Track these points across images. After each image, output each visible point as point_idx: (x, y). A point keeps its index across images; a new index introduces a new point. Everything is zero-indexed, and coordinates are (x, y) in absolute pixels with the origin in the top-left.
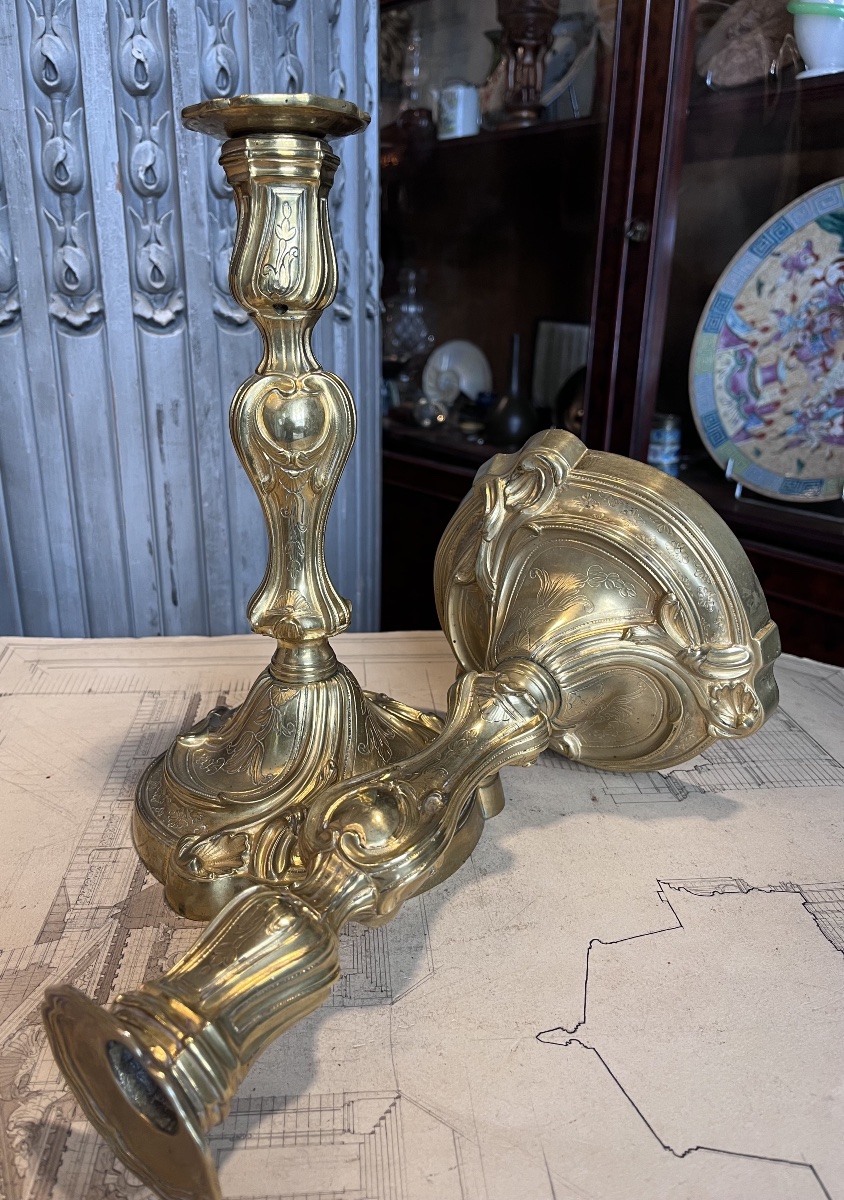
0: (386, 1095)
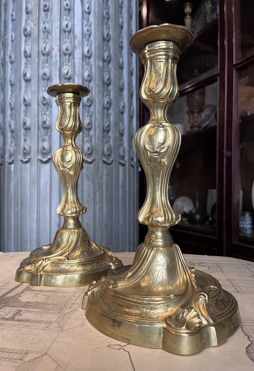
0: (41, 353)
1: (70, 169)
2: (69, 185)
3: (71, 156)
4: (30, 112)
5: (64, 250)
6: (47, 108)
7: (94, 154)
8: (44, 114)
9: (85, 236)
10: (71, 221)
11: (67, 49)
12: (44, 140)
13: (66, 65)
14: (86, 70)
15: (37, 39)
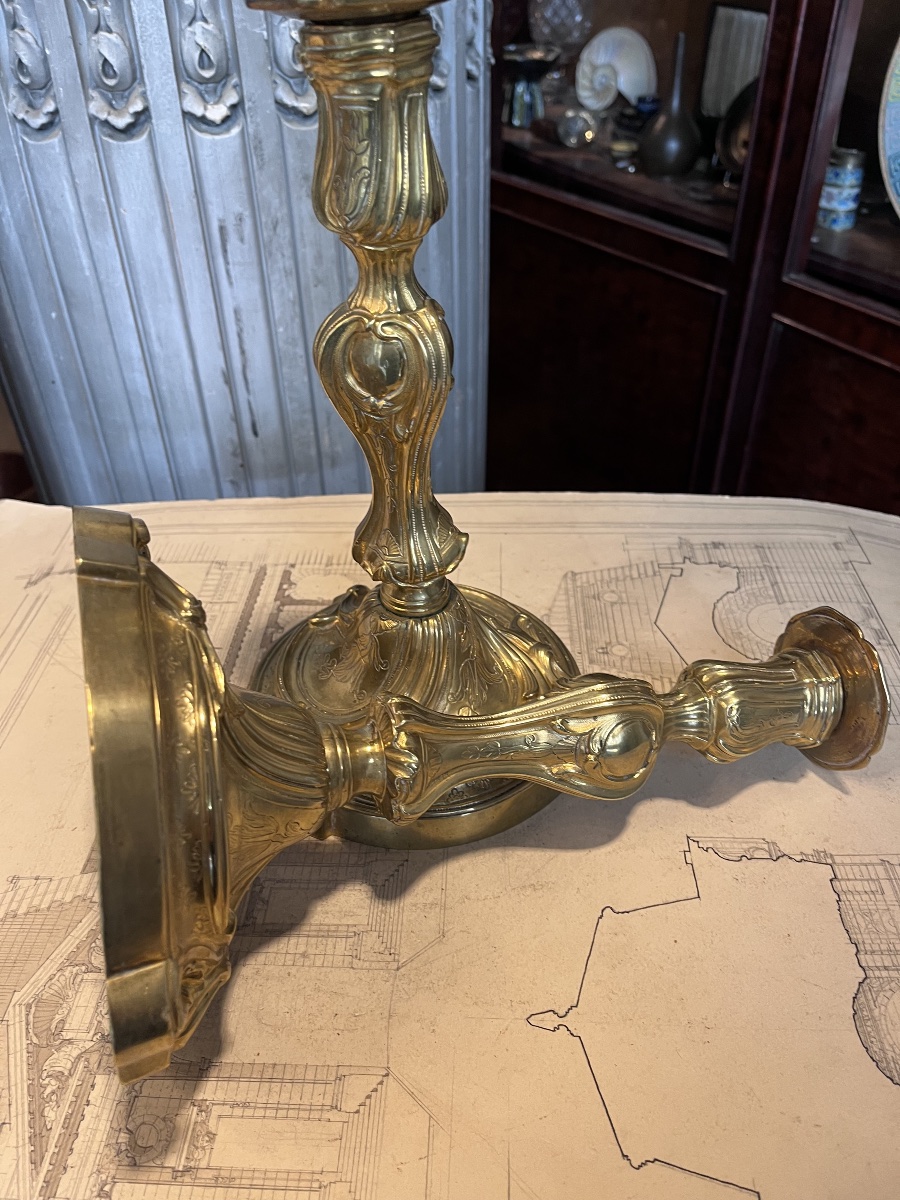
0: (374, 1071)
12: (96, 27)
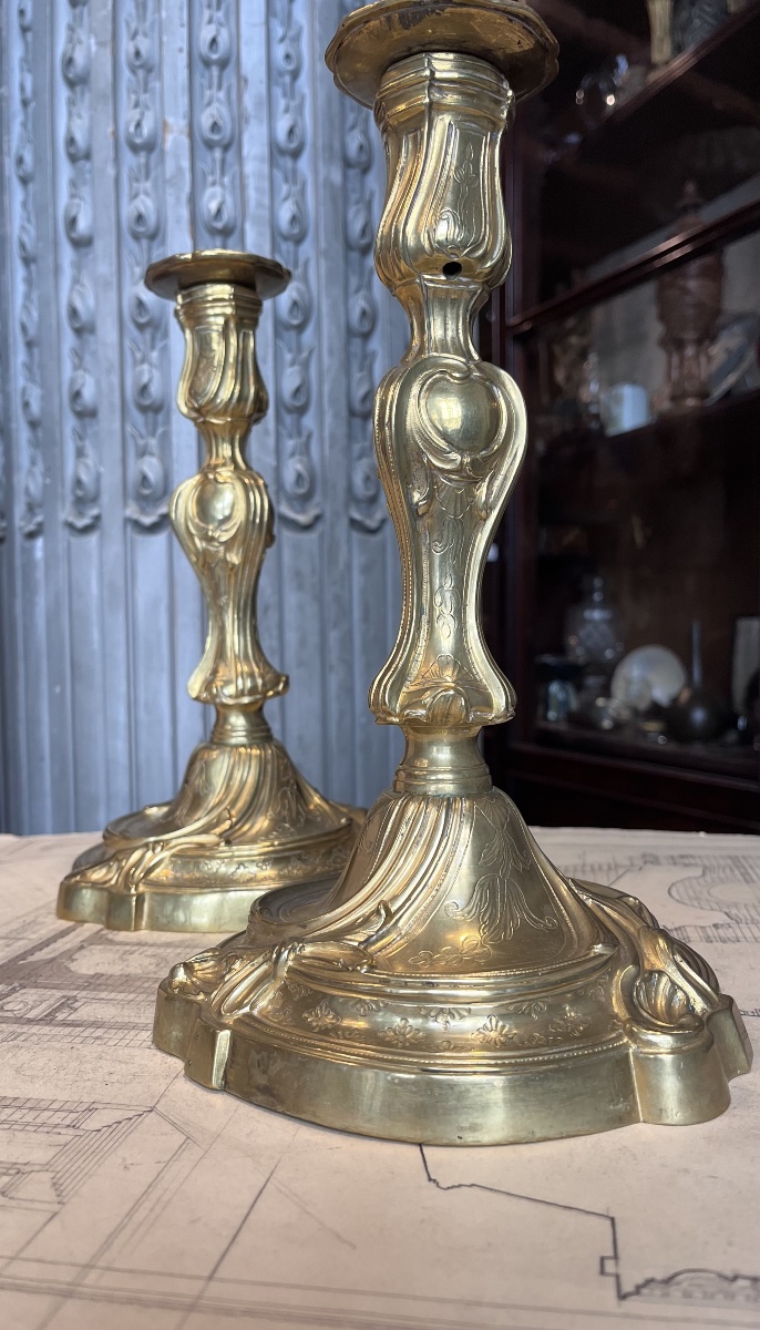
0: (137, 1108)
1: (228, 545)
2: (228, 599)
3: (231, 501)
4: (94, 354)
5: (215, 814)
6: (153, 339)
7: (317, 498)
8: (143, 360)
9: (286, 767)
10: (238, 722)
11: (215, 127)
12: (143, 453)
13: (214, 184)
14: (286, 199)
15: (110, 93)
